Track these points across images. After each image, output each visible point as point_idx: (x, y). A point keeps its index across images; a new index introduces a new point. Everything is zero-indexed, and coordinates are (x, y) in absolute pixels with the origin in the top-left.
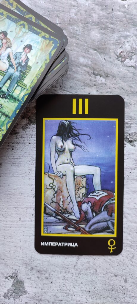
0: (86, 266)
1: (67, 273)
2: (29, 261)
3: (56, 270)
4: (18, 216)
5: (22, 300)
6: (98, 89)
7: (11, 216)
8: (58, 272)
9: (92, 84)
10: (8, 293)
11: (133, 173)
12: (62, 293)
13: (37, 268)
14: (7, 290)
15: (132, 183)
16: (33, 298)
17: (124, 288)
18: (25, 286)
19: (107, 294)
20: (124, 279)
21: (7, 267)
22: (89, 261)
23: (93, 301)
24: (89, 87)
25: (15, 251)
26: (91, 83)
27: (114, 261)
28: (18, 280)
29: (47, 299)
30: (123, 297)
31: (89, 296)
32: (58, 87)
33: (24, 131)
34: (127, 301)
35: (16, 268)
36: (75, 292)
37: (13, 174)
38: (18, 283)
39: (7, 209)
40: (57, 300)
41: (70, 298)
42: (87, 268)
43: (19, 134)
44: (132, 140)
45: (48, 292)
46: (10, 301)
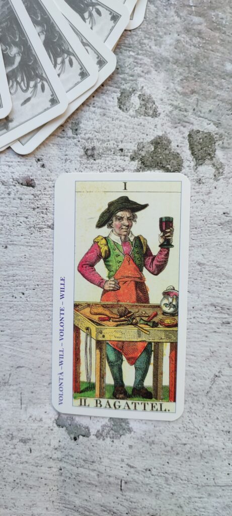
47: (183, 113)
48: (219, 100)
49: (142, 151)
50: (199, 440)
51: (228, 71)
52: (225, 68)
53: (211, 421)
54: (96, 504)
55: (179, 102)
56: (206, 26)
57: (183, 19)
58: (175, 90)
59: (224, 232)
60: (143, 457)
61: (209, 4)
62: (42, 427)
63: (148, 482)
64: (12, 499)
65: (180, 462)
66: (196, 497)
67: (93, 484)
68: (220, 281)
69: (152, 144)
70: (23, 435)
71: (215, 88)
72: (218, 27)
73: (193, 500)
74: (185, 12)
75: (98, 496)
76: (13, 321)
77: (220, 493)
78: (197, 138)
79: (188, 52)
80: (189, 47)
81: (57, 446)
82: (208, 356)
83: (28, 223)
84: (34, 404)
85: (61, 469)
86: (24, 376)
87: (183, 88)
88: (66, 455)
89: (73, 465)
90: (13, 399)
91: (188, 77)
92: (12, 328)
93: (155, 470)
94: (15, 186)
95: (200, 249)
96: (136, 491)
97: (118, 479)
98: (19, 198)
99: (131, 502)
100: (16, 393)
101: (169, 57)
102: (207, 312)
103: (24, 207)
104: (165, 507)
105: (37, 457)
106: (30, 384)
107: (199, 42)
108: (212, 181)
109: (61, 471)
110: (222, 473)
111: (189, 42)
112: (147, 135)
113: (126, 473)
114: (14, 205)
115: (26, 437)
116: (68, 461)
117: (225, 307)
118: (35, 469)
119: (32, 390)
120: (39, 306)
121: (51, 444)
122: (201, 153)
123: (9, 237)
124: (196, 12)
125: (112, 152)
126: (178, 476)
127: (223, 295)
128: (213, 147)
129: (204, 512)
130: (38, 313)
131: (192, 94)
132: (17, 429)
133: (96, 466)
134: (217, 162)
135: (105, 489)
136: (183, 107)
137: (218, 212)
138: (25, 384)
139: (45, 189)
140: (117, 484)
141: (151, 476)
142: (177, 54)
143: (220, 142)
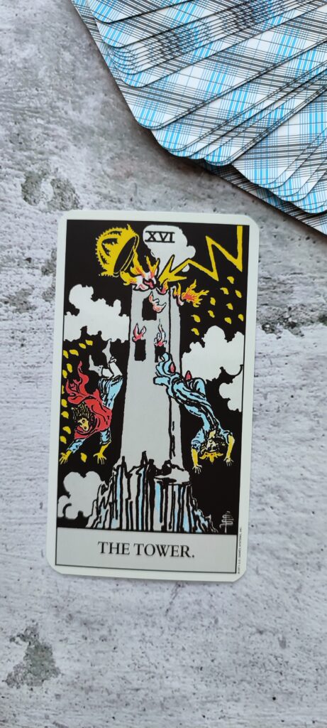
0: (193, 610)
1: (150, 628)
2: (62, 601)
3: (124, 621)
4: (37, 497)
5: (47, 689)
6: (216, 206)
7: (20, 499)
8: (129, 625)
9: (203, 194)
10: (16, 675)
11: (298, 397)
12: (140, 673)
13: (82, 616)
14: (14, 667)
15: (297, 420)
16: (74, 684)
17: (279, 659)
18: (54, 658)
19: (241, 674)
20: (279, 638)
21: (13, 615)
22: (200, 598)
23: (209, 689)
24: (196, 202)
25: (32, 578)
26: (201, 192)
27: (256, 598)
28: (39, 643)
29: (106, 686)
30: (277, 681)
31: (200, 679)
32: (125, 201)
33: (48, 303)
34: (287, 690)
35: (33, 617)
36: (169, 670)
37: (24, 403)
38: (40, 650)
39: (11, 482)
40: (128, 689)
41: (156, 685)
42: (195, 615)
43: (37, 310)
44: (295, 321)
45: (107, 671)
46: (21, 692)
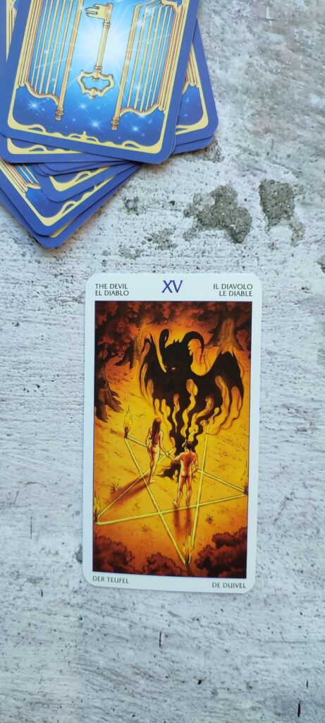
47: (253, 157)
48: (300, 142)
49: (200, 204)
50: (263, 581)
51: (313, 106)
52: (309, 101)
53: (279, 557)
54: (127, 665)
55: (248, 143)
56: (287, 46)
57: (256, 36)
58: (244, 128)
59: (302, 312)
60: (190, 602)
61: (291, 19)
62: (58, 562)
63: (195, 636)
64: (15, 658)
65: (237, 610)
66: (257, 657)
67: (123, 638)
68: (295, 376)
69: (213, 196)
70: (33, 572)
71: (295, 126)
72: (302, 47)
73: (254, 660)
74: (260, 27)
75: (129, 655)
76: (24, 421)
77: (289, 651)
78: (270, 190)
79: (263, 79)
80: (264, 72)
81: (77, 588)
82: (278, 473)
83: (47, 294)
84: (48, 532)
85: (81, 619)
86: (35, 495)
87: (255, 125)
88: (88, 600)
89: (97, 613)
90: (21, 525)
91: (261, 111)
92: (21, 431)
93: (205, 619)
94: (31, 245)
95: (270, 334)
96: (179, 647)
97: (157, 631)
98: (36, 261)
99: (173, 662)
100: (24, 517)
101: (237, 84)
102: (278, 416)
103: (43, 272)
104: (217, 669)
105: (51, 602)
106: (43, 506)
107: (277, 67)
108: (288, 246)
109: (81, 621)
110: (291, 625)
111: (264, 67)
112: (206, 184)
113: (167, 623)
114: (30, 270)
115: (37, 576)
116: (91, 608)
117: (302, 410)
118: (46, 617)
119: (46, 514)
120: (58, 403)
121: (70, 585)
122: (276, 210)
123: (22, 311)
124: (274, 27)
125: (161, 205)
126: (235, 628)
127: (299, 393)
128: (291, 203)
129: (268, 676)
130: (57, 412)
131: (266, 133)
132: (24, 565)
133: (128, 613)
134: (296, 222)
135: (139, 644)
136: (253, 150)
137: (295, 287)
138: (37, 506)
139: (72, 250)
140: (155, 638)
141: (199, 627)
142: (248, 82)
143: (301, 197)
